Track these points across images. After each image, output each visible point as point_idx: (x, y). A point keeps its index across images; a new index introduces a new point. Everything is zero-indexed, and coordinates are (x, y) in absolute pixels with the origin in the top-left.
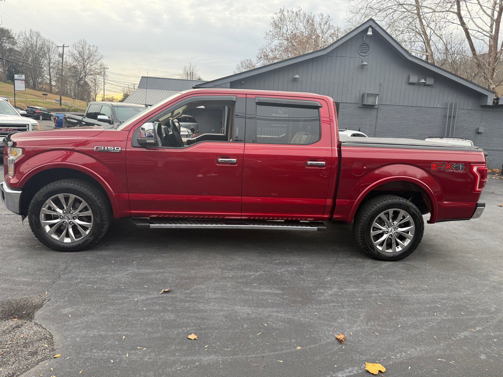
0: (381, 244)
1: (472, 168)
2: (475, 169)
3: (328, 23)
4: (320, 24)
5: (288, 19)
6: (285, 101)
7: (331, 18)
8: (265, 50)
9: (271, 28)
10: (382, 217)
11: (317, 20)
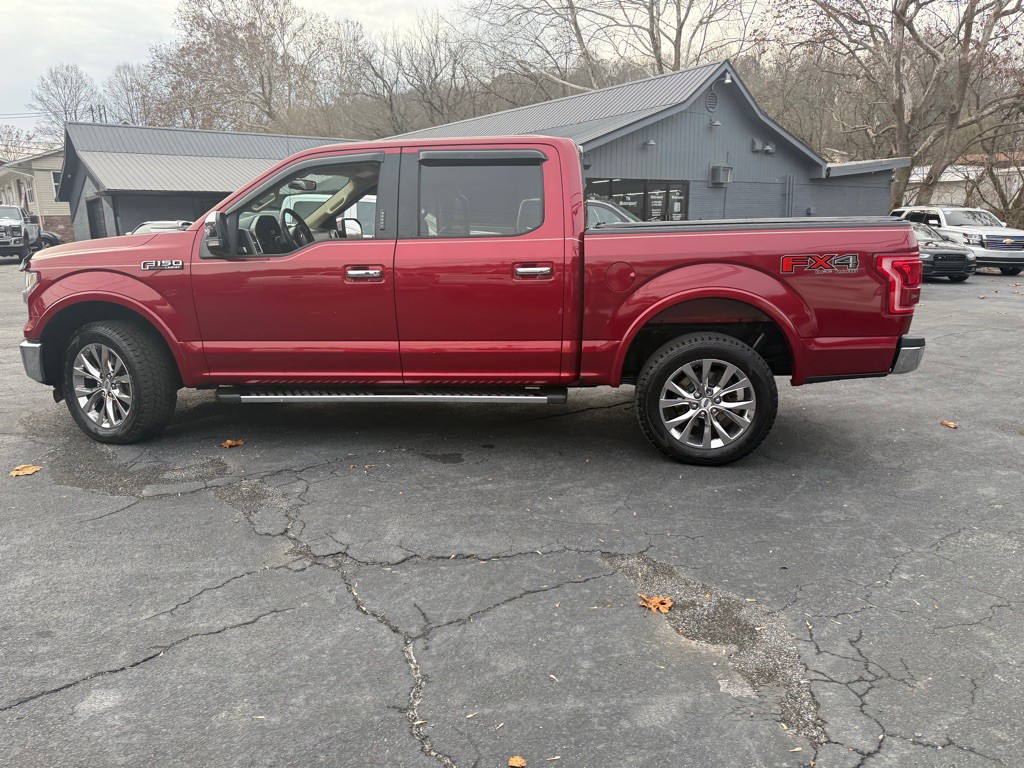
0: (680, 427)
1: (879, 262)
2: (887, 265)
6: (472, 153)
10: (685, 371)
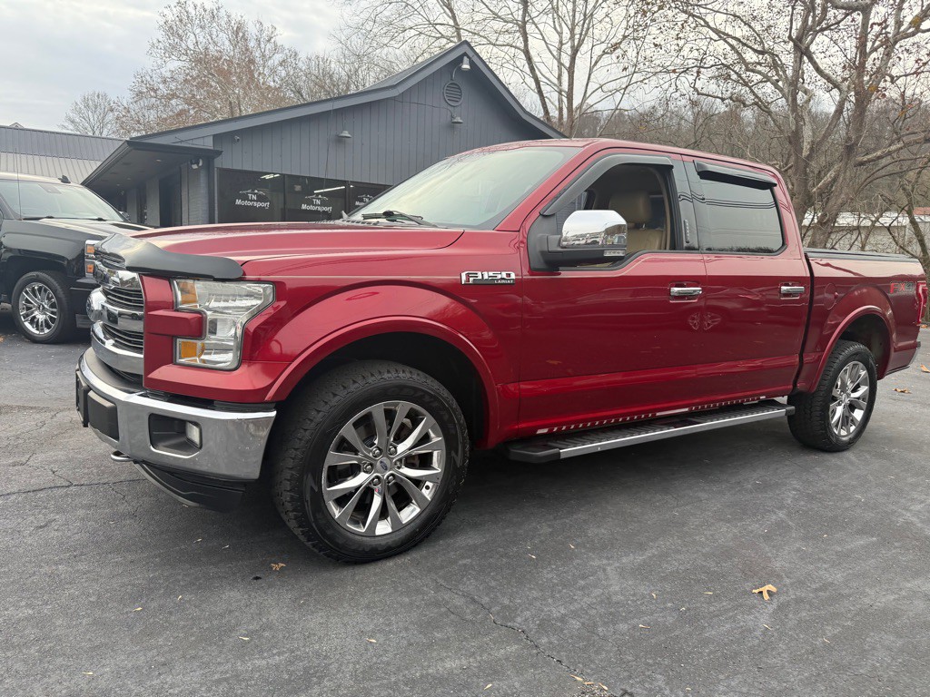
1: (918, 287)
2: (921, 289)
3: (272, 40)
4: (258, 41)
5: (197, 22)
7: (277, 32)
8: (148, 78)
9: (160, 35)
11: (252, 30)
